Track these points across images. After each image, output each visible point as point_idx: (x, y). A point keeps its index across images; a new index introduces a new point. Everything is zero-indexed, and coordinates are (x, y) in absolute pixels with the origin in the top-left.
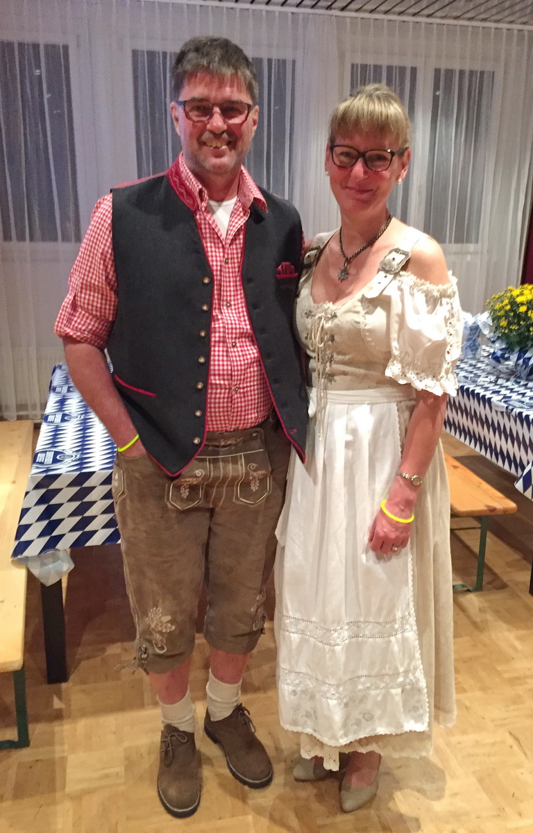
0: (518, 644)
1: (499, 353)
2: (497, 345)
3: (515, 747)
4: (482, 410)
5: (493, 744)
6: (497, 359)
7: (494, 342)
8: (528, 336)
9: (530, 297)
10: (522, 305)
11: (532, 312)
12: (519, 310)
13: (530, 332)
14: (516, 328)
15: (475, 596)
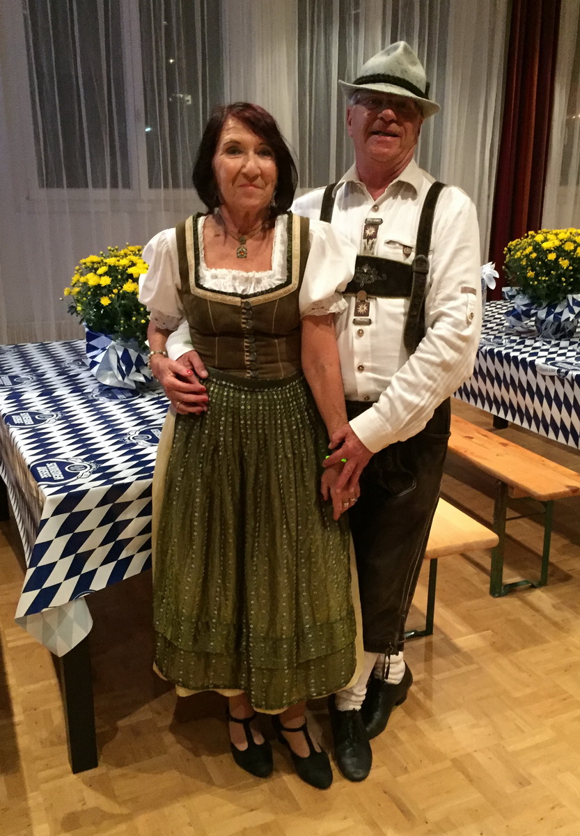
4: (523, 377)
6: (518, 316)
8: (559, 287)
9: (557, 243)
10: (550, 251)
11: (562, 260)
12: (547, 258)
13: (563, 282)
14: (547, 279)
15: (542, 592)
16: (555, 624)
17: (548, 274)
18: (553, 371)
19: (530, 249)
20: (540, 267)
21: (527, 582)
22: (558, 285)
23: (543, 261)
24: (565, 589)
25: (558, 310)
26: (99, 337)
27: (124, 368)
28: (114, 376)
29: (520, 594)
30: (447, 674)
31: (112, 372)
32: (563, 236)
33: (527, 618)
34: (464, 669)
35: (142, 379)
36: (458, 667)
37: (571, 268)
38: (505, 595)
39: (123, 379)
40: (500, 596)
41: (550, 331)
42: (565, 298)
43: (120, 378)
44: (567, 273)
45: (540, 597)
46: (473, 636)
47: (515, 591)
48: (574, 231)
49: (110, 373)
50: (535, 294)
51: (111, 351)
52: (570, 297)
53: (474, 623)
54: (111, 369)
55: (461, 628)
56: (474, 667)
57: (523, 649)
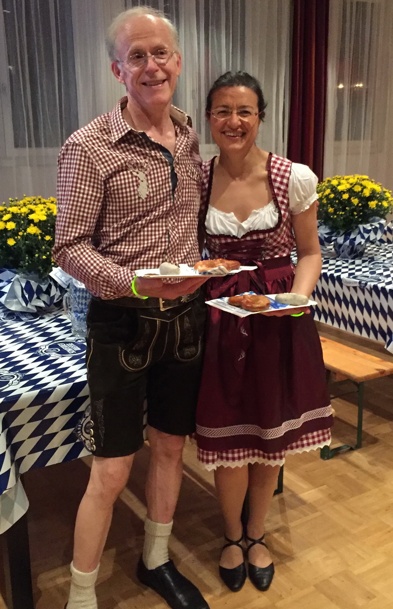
4: (332, 288)
8: (352, 220)
9: (349, 186)
10: (344, 193)
11: (354, 199)
12: (342, 197)
13: (354, 216)
14: (343, 213)
15: (359, 452)
16: (373, 476)
17: (344, 210)
18: (356, 282)
19: (328, 191)
20: (338, 204)
21: (346, 446)
22: (351, 218)
23: (339, 200)
24: (375, 449)
25: (352, 236)
27: (27, 296)
28: (19, 303)
29: (342, 456)
30: (299, 521)
31: (17, 300)
32: (353, 180)
33: (351, 474)
34: (312, 516)
35: (42, 305)
36: (306, 515)
37: (360, 205)
38: (332, 457)
39: (27, 305)
40: (328, 459)
41: (346, 252)
42: (357, 227)
43: (24, 304)
44: (357, 209)
45: (358, 457)
46: (313, 491)
47: (339, 453)
48: (360, 177)
49: (15, 300)
50: (335, 225)
51: (16, 283)
52: (361, 226)
53: (312, 480)
54: (16, 297)
55: (304, 486)
56: (318, 514)
57: (352, 497)
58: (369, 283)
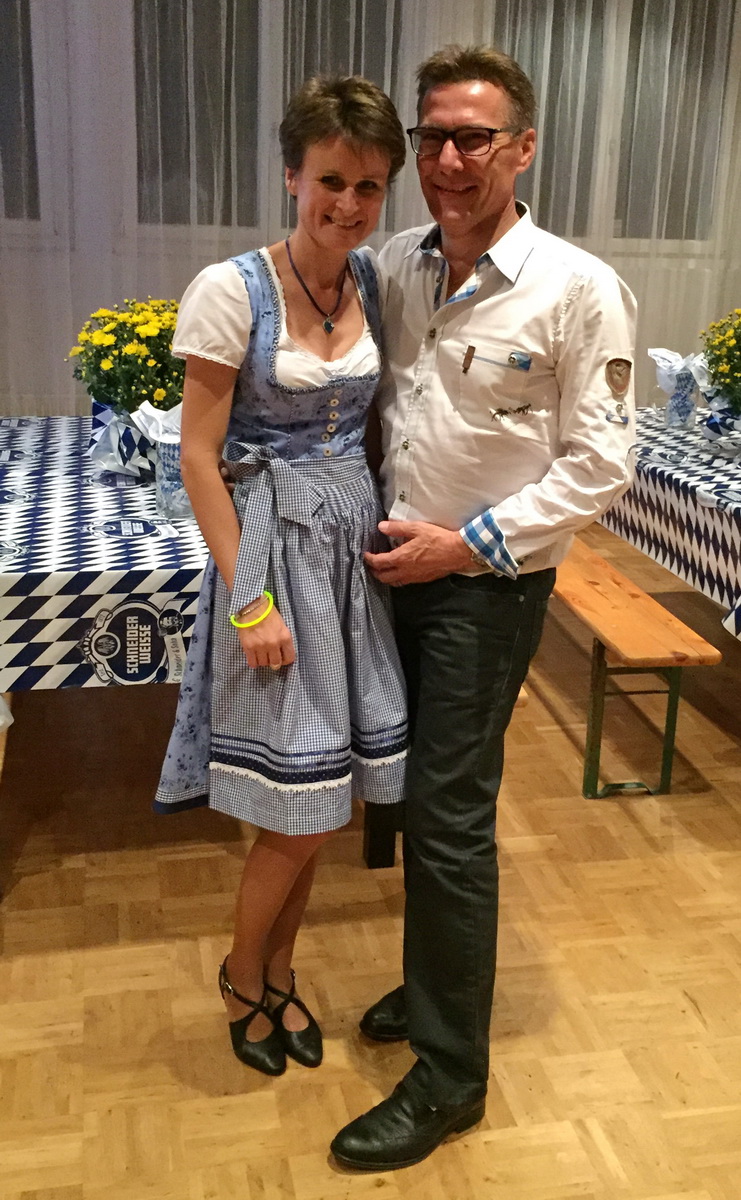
0: (716, 873)
1: (718, 417)
2: (716, 405)
3: (690, 1012)
4: (683, 507)
5: (658, 1007)
6: (715, 427)
7: (710, 399)
15: (657, 801)
18: (713, 500)
21: (639, 785)
24: (694, 802)
26: (104, 410)
27: (125, 450)
28: (113, 459)
29: (625, 799)
31: (111, 454)
33: (615, 828)
35: (147, 466)
38: (601, 797)
39: (125, 464)
40: (594, 798)
43: (121, 463)
45: (652, 809)
46: (528, 838)
47: (621, 794)
51: (112, 427)
53: (538, 824)
54: (110, 451)
55: (518, 827)
57: (586, 861)
58: (730, 505)
